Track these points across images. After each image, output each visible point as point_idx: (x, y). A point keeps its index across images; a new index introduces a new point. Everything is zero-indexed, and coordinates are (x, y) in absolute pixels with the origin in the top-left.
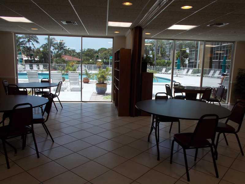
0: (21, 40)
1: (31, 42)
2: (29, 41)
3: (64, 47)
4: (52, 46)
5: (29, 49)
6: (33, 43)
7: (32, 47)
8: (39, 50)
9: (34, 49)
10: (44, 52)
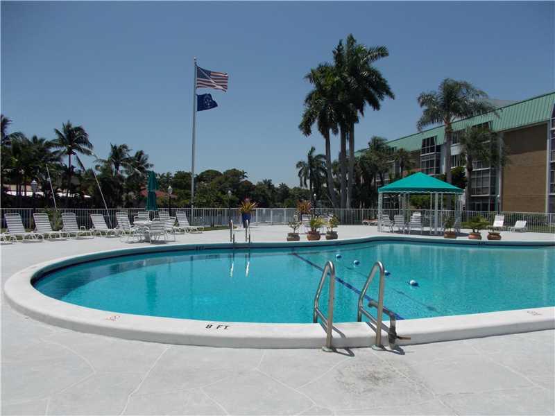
0: (52, 150)
1: (74, 154)
2: (70, 152)
3: (147, 166)
4: (122, 164)
5: (69, 171)
6: (80, 158)
7: (77, 168)
8: (93, 174)
9: (80, 171)
10: (104, 178)
